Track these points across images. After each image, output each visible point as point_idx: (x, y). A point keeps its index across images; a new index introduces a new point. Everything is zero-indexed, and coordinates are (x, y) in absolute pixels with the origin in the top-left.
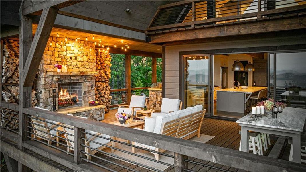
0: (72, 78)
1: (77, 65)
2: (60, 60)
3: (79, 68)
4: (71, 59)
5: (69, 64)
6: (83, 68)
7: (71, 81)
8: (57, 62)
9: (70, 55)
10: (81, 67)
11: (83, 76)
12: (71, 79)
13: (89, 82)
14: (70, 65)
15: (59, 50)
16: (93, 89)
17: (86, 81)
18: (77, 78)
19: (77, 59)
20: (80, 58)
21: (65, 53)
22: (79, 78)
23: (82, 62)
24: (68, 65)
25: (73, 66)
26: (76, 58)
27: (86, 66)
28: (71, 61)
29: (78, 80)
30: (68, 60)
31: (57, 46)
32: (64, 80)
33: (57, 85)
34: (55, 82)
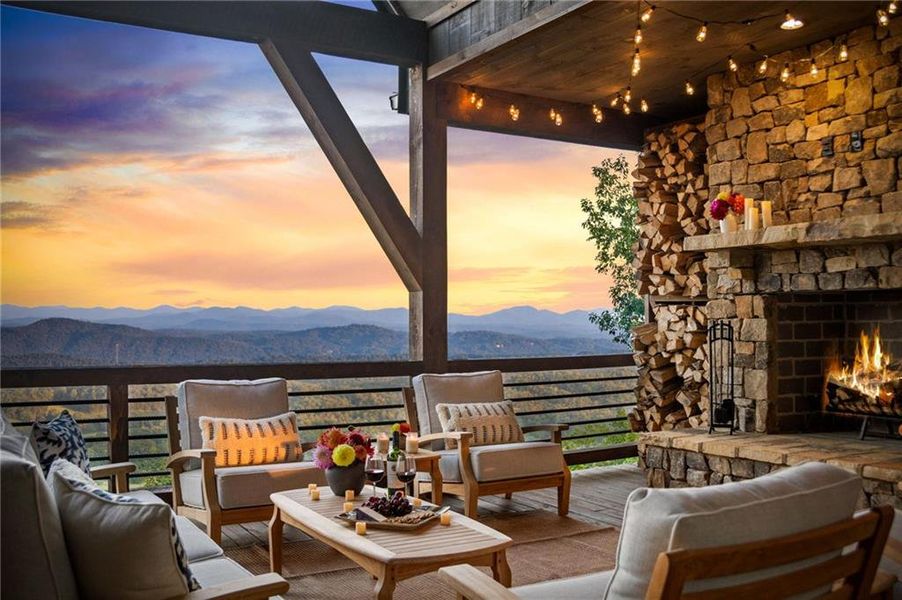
0: (836, 265)
1: (864, 182)
3: (879, 198)
4: (829, 153)
5: (817, 183)
7: (827, 281)
8: (760, 183)
9: (824, 131)
12: (824, 269)
14: (829, 190)
15: (768, 121)
18: (863, 265)
19: (867, 147)
20: (888, 132)
21: (794, 132)
22: (876, 259)
24: (816, 193)
25: (846, 192)
26: (858, 142)
28: (830, 164)
29: (873, 272)
30: (813, 166)
31: (759, 105)
32: (786, 280)
33: (759, 302)
34: (748, 287)
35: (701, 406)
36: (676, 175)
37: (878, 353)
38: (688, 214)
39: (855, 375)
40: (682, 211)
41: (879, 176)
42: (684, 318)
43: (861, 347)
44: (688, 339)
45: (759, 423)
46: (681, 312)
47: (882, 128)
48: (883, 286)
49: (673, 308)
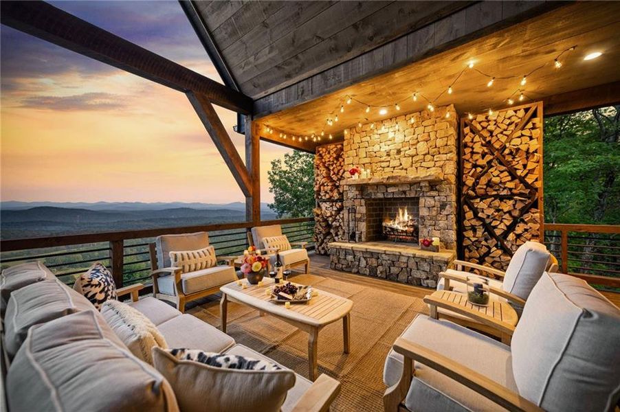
0: (390, 190)
1: (401, 164)
2: (367, 160)
3: (406, 169)
4: (388, 155)
5: (384, 164)
6: (417, 168)
7: (387, 195)
8: (364, 164)
9: (387, 148)
10: (412, 166)
11: (415, 186)
12: (387, 191)
13: (434, 197)
14: (388, 167)
15: (366, 145)
16: (445, 213)
17: (423, 196)
18: (401, 189)
19: (402, 153)
20: (410, 149)
21: (376, 148)
22: (405, 188)
23: (413, 157)
24: (384, 167)
25: (394, 167)
26: (399, 152)
27: (423, 164)
28: (389, 159)
29: (404, 192)
30: (383, 159)
31: (363, 139)
32: (373, 194)
33: (363, 201)
34: (359, 197)
35: (339, 233)
36: (329, 161)
37: (406, 215)
38: (334, 174)
39: (396, 222)
40: (332, 172)
41: (406, 162)
42: (332, 206)
43: (399, 214)
44: (333, 213)
45: (363, 239)
46: (331, 204)
47: (408, 148)
48: (408, 196)
49: (328, 203)
